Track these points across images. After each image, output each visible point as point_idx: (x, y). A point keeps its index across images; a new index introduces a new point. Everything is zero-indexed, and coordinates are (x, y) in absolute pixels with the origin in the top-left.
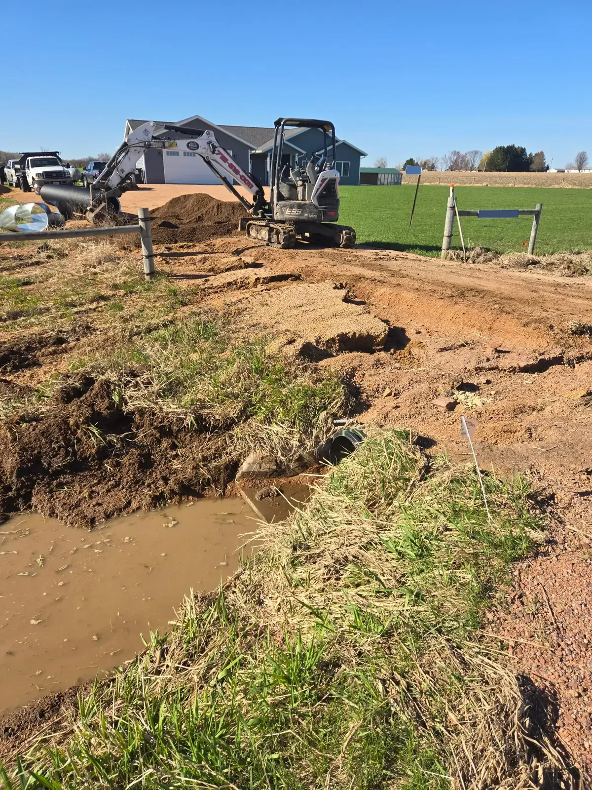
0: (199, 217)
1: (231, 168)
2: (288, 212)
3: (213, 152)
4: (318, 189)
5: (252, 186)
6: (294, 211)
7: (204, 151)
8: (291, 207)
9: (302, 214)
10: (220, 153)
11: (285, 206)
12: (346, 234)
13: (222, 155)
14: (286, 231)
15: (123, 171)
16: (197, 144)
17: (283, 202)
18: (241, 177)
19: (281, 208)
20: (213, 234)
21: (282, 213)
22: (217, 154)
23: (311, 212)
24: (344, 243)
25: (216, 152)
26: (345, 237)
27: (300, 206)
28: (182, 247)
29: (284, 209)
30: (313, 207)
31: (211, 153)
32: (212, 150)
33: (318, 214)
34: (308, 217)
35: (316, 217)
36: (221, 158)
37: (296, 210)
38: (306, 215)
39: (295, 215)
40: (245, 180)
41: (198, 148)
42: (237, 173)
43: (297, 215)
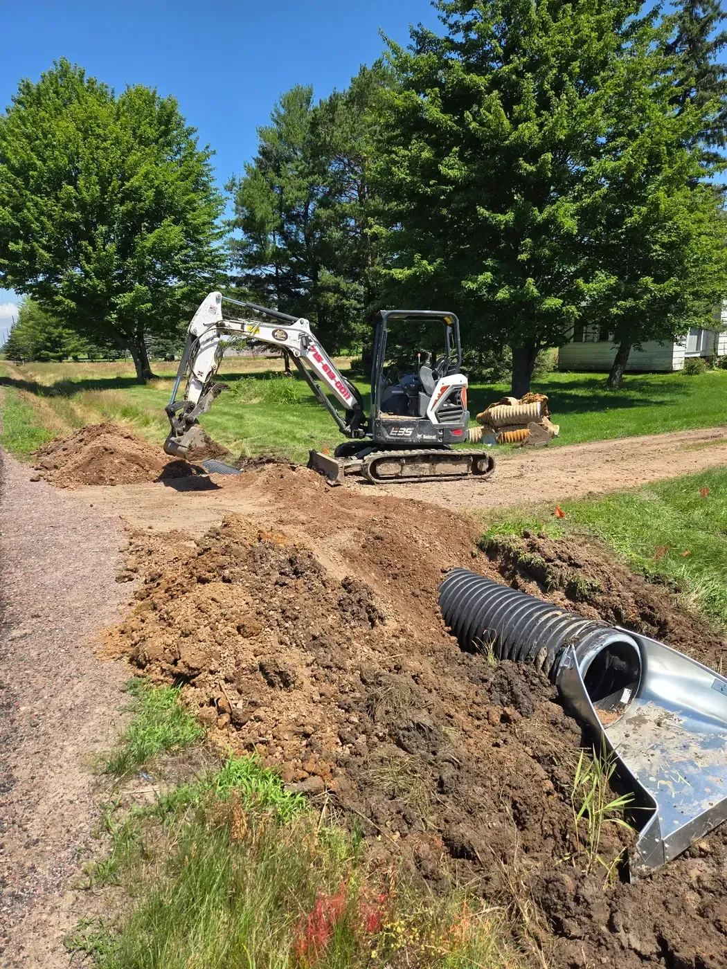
1: (325, 370)
3: (306, 348)
4: (436, 401)
5: (349, 396)
7: (293, 344)
9: (413, 435)
10: (314, 349)
13: (317, 353)
22: (310, 350)
25: (309, 347)
31: (301, 348)
32: (305, 344)
33: (436, 434)
34: (422, 439)
35: (434, 437)
36: (314, 355)
37: (404, 429)
38: (419, 436)
39: (403, 436)
40: (341, 388)
41: (286, 338)
42: (333, 377)
43: (407, 437)
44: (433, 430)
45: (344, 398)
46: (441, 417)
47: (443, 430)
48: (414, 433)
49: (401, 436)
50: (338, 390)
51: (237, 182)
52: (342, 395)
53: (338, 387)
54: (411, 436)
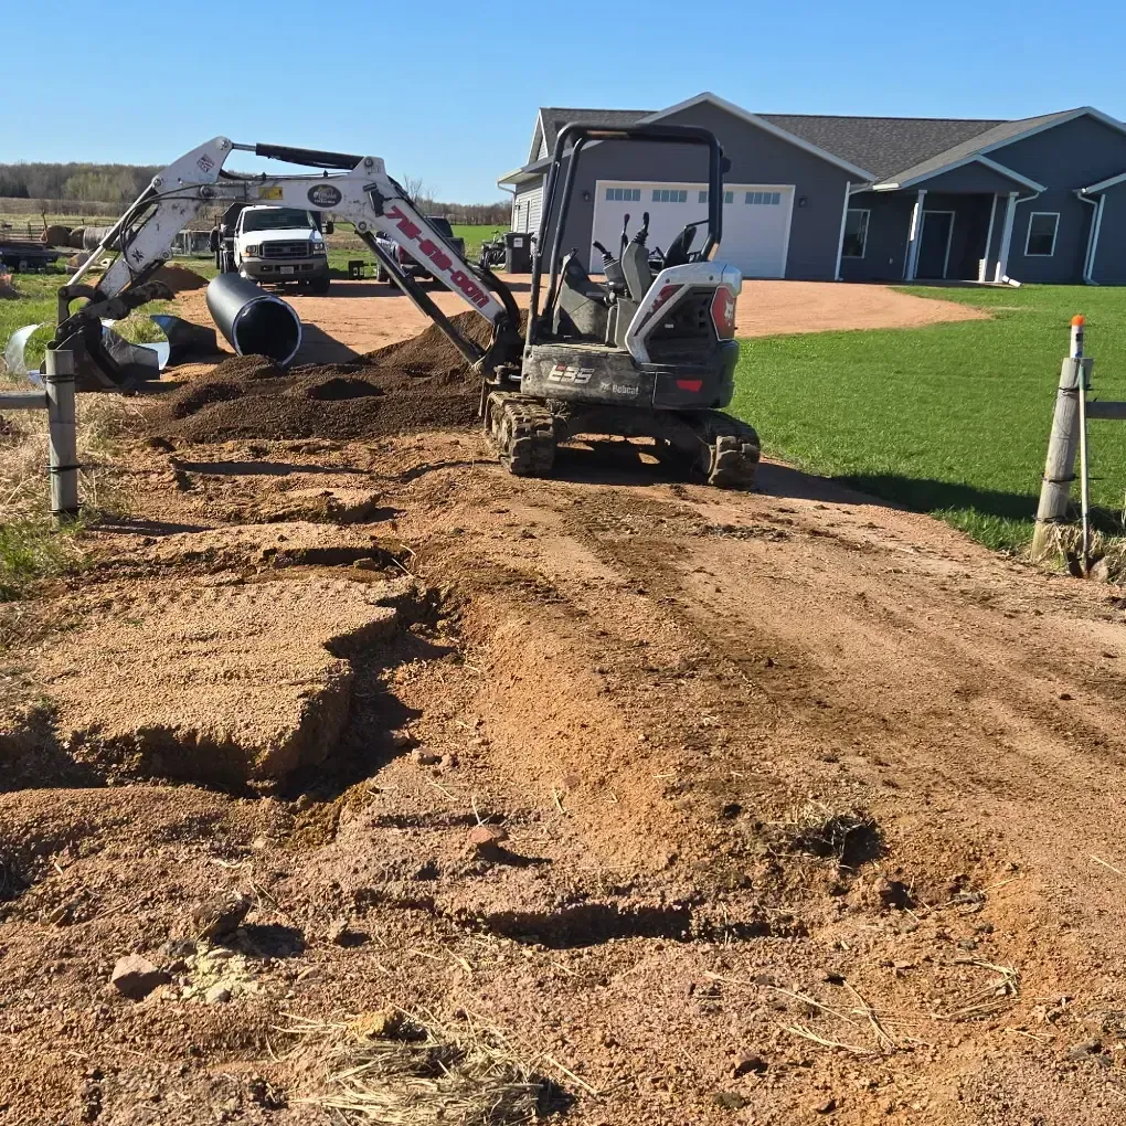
0: (455, 371)
1: (428, 253)
2: (554, 374)
3: (379, 211)
4: (648, 316)
5: (485, 301)
6: (572, 373)
7: (354, 208)
8: (564, 362)
9: (593, 383)
10: (397, 214)
11: (548, 358)
12: (725, 446)
13: (405, 219)
14: (527, 426)
15: (138, 256)
16: (336, 191)
17: (544, 348)
18: (455, 276)
19: (538, 362)
20: (424, 421)
21: (540, 377)
22: (390, 216)
23: (619, 379)
24: (715, 472)
25: (387, 211)
26: (719, 456)
27: (588, 361)
28: (296, 449)
29: (544, 365)
30: (626, 364)
31: (372, 215)
32: (374, 207)
33: (640, 384)
34: (609, 392)
35: (635, 391)
37: (576, 370)
38: (604, 386)
39: (572, 384)
40: (465, 284)
41: (338, 199)
42: (445, 265)
43: (579, 386)
47: (654, 376)
48: (594, 380)
49: (569, 384)
53: (458, 284)
54: (589, 385)
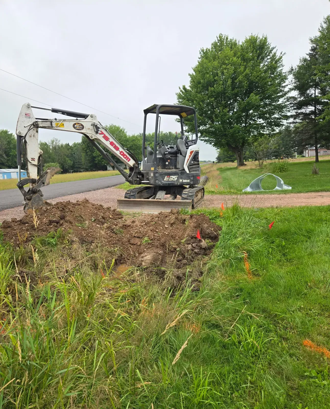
1: (112, 145)
4: (188, 159)
5: (130, 160)
6: (172, 178)
7: (88, 131)
10: (102, 133)
16: (82, 125)
18: (121, 152)
25: (99, 132)
31: (94, 133)
32: (96, 131)
33: (190, 179)
34: (182, 182)
35: (189, 181)
36: (103, 137)
37: (173, 176)
38: (181, 180)
39: (172, 181)
40: (123, 155)
41: (83, 128)
42: (117, 149)
43: (174, 181)
44: (188, 177)
45: (127, 161)
46: (191, 169)
47: (193, 176)
48: (178, 179)
49: (171, 181)
50: (122, 157)
51: (294, 68)
52: (125, 160)
53: (122, 155)
54: (176, 181)
